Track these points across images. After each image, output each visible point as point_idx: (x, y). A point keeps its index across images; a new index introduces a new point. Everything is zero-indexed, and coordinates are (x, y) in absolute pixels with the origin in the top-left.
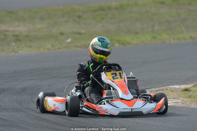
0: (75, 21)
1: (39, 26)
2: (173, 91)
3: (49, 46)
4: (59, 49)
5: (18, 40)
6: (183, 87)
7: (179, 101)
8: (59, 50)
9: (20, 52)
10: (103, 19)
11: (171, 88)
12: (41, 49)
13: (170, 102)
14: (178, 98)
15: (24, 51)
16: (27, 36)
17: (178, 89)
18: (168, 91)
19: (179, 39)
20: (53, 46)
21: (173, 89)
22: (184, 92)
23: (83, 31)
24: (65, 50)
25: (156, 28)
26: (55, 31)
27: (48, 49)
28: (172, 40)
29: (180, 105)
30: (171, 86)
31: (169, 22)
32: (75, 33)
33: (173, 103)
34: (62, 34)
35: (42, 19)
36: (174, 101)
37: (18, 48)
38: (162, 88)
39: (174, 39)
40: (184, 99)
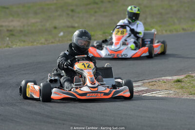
0: (68, 14)
1: (33, 21)
2: (165, 82)
3: (43, 40)
4: (52, 42)
5: (13, 35)
6: (176, 78)
7: (171, 92)
8: (53, 44)
9: (14, 46)
10: (96, 12)
11: (163, 80)
12: (35, 43)
13: (163, 93)
14: (170, 89)
15: (18, 46)
16: (21, 31)
17: (171, 80)
18: (160, 82)
19: (170, 31)
20: (46, 40)
21: (165, 81)
22: (176, 83)
23: (76, 25)
24: (59, 44)
25: (149, 20)
26: (48, 25)
27: (42, 43)
28: (164, 32)
29: (172, 96)
30: (163, 78)
31: (161, 14)
32: (68, 27)
33: (166, 94)
34: (55, 28)
35: (36, 13)
36: (166, 92)
37: (12, 42)
38: (154, 79)
39: (166, 31)
40: (177, 90)
